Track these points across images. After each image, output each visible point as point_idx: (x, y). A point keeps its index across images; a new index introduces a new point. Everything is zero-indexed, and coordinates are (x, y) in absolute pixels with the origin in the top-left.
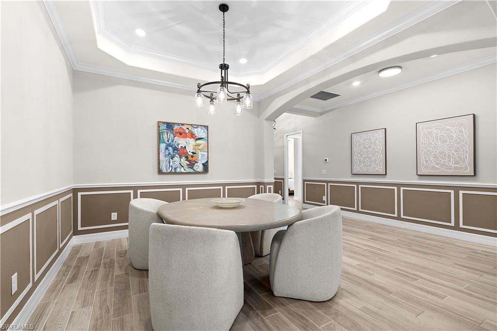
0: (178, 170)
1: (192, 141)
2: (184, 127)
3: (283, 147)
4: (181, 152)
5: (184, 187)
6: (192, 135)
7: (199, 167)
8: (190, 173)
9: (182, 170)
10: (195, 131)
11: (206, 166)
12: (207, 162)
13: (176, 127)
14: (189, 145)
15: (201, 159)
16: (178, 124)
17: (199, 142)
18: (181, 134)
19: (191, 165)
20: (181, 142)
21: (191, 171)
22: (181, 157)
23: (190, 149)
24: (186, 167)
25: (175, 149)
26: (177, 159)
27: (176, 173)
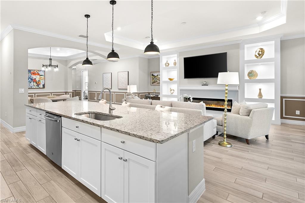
0: (33, 87)
1: (38, 76)
2: (35, 71)
3: (81, 76)
4: (34, 80)
5: (35, 93)
6: (38, 74)
7: (41, 86)
8: (37, 88)
9: (34, 87)
10: (40, 72)
11: (44, 86)
12: (44, 84)
13: (32, 71)
14: (37, 78)
15: (42, 83)
16: (33, 70)
17: (41, 77)
18: (34, 74)
19: (38, 85)
20: (34, 77)
21: (38, 87)
22: (34, 83)
23: (37, 79)
24: (36, 86)
25: (32, 79)
26: (32, 83)
27: (32, 88)
